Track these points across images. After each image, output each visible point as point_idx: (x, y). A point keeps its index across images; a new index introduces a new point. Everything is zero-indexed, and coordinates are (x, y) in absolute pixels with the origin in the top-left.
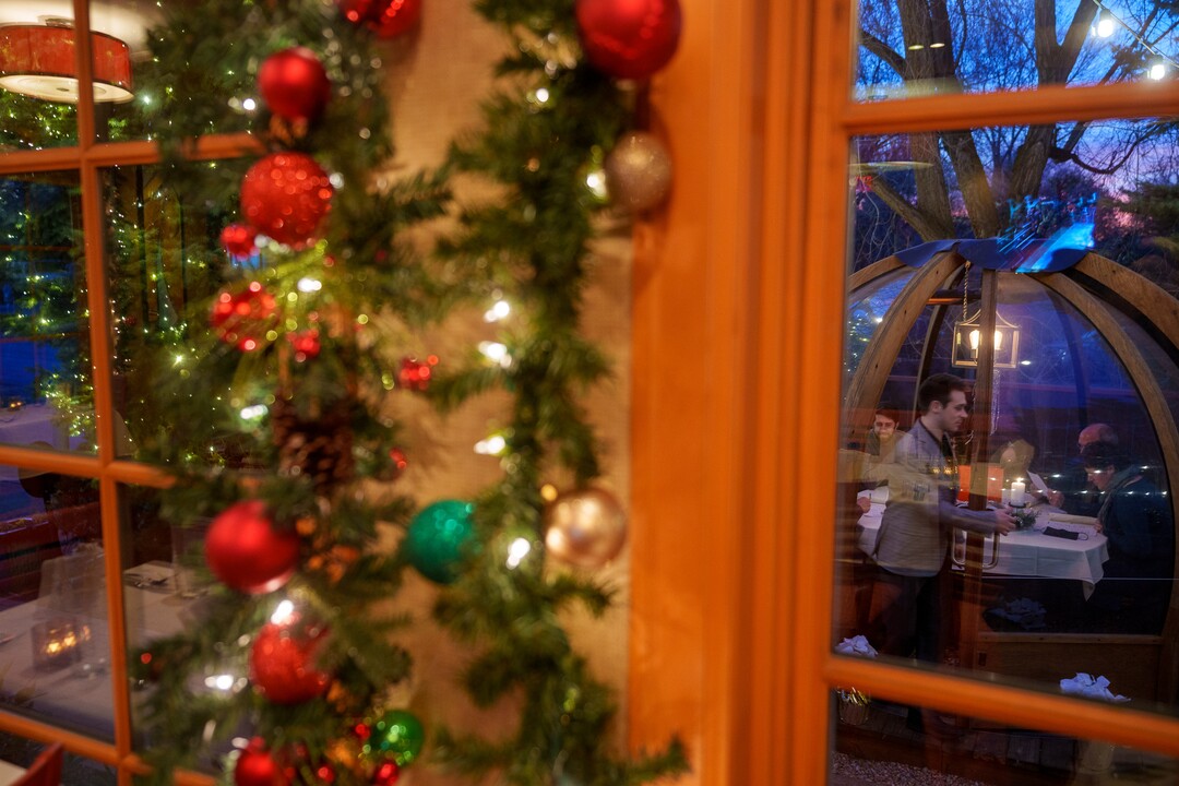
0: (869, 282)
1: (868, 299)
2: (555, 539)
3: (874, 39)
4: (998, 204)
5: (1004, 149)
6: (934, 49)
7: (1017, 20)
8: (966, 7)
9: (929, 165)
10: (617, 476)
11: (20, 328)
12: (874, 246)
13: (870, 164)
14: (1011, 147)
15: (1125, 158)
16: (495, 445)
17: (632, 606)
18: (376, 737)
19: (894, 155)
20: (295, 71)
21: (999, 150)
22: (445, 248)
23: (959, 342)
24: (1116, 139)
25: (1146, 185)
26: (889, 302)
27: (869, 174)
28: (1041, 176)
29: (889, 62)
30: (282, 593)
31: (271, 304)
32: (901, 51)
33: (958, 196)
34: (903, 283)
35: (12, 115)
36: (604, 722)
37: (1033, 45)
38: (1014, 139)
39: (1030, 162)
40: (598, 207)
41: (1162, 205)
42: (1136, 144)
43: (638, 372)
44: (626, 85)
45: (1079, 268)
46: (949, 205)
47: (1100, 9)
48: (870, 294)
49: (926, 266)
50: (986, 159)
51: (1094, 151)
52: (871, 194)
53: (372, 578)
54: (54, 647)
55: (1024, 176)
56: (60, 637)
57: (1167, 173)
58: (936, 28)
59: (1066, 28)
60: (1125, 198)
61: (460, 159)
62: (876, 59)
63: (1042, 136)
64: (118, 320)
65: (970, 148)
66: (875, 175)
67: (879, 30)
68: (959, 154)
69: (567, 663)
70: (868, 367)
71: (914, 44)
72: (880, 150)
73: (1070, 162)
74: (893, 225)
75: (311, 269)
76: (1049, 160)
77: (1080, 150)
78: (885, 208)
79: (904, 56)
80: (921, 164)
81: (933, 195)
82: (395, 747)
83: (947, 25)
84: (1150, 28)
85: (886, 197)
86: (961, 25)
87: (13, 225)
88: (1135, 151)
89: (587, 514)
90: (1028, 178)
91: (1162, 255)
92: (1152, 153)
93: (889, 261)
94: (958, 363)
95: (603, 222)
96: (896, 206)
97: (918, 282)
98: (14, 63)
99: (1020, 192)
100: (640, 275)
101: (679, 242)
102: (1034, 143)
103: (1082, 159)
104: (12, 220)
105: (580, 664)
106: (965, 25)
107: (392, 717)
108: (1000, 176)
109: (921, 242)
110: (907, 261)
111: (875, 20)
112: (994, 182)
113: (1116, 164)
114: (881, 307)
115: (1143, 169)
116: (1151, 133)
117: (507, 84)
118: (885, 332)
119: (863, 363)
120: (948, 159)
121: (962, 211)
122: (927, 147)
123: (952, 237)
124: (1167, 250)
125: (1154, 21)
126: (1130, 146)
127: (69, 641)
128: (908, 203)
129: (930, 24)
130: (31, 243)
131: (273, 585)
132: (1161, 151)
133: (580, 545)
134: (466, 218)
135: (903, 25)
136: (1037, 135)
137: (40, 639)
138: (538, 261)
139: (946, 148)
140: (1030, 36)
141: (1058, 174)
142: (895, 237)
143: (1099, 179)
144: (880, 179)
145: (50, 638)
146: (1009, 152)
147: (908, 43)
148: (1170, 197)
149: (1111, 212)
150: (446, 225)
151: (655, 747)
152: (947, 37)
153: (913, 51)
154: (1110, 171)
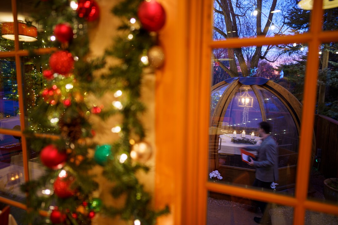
0: (219, 87)
1: (218, 91)
2: (134, 155)
3: (220, 30)
4: (248, 69)
5: (249, 56)
6: (233, 32)
7: (252, 26)
8: (241, 23)
9: (232, 60)
10: (151, 137)
11: (12, 97)
12: (220, 78)
13: (219, 59)
14: (251, 56)
15: (277, 59)
16: (117, 129)
17: (156, 170)
18: (89, 205)
19: (224, 57)
20: (64, 29)
21: (248, 56)
22: (103, 77)
23: (239, 101)
24: (275, 54)
25: (282, 65)
26: (223, 91)
27: (219, 62)
28: (258, 63)
29: (223, 36)
30: (62, 169)
31: (59, 92)
32: (226, 33)
33: (239, 67)
34: (226, 87)
35: (9, 45)
36: (148, 202)
37: (257, 32)
38: (252, 54)
39: (255, 59)
40: (145, 66)
41: (285, 69)
42: (279, 55)
43: (157, 109)
44: (153, 34)
45: (267, 84)
46: (237, 69)
47: (271, 23)
48: (219, 90)
49: (232, 83)
50: (246, 59)
51: (270, 57)
52: (219, 66)
53: (88, 163)
54: (13, 179)
55: (254, 63)
56: (14, 176)
57: (286, 62)
58: (234, 28)
59: (263, 29)
60: (277, 68)
61: (108, 53)
62: (220, 35)
63: (258, 53)
64: (35, 96)
65: (242, 56)
66: (220, 62)
67: (221, 28)
68: (239, 57)
69: (138, 187)
70: (218, 107)
71: (229, 31)
72: (221, 56)
73: (265, 59)
74: (224, 74)
75: (70, 82)
76: (260, 59)
77: (267, 56)
78: (222, 70)
79: (226, 34)
80: (230, 59)
81: (233, 67)
82: (95, 208)
83: (236, 27)
84: (282, 29)
85: (222, 67)
86: (240, 27)
87: (10, 72)
88: (279, 57)
89: (142, 148)
90: (255, 63)
91: (285, 81)
92: (283, 58)
93: (223, 82)
94: (239, 106)
95: (147, 71)
96: (225, 69)
97: (230, 87)
98: (9, 32)
99: (253, 67)
100: (157, 84)
101: (167, 76)
102: (256, 55)
103: (267, 59)
104: (9, 71)
105: (142, 186)
106: (241, 27)
107: (94, 199)
108: (248, 63)
109: (231, 77)
110: (227, 82)
111: (220, 26)
112: (247, 64)
113: (275, 60)
114: (221, 93)
115: (281, 61)
116: (283, 53)
117: (121, 33)
118: (222, 99)
119: (217, 106)
120: (237, 58)
121: (240, 71)
122: (232, 55)
123: (238, 77)
124: (286, 80)
125: (283, 27)
126: (278, 56)
127: (17, 177)
128: (228, 69)
129: (233, 27)
130: (14, 76)
131: (60, 166)
132: (285, 57)
133: (140, 156)
134: (111, 69)
135: (226, 27)
136: (257, 53)
137: (9, 176)
138: (128, 80)
139: (236, 56)
140: (255, 30)
141: (262, 62)
142: (225, 76)
143: (271, 64)
144: (221, 63)
145: (12, 176)
146: (250, 57)
147: (228, 31)
148: (287, 68)
149: (274, 71)
150: (105, 71)
151: (162, 207)
152: (236, 30)
153: (229, 33)
154: (273, 62)
